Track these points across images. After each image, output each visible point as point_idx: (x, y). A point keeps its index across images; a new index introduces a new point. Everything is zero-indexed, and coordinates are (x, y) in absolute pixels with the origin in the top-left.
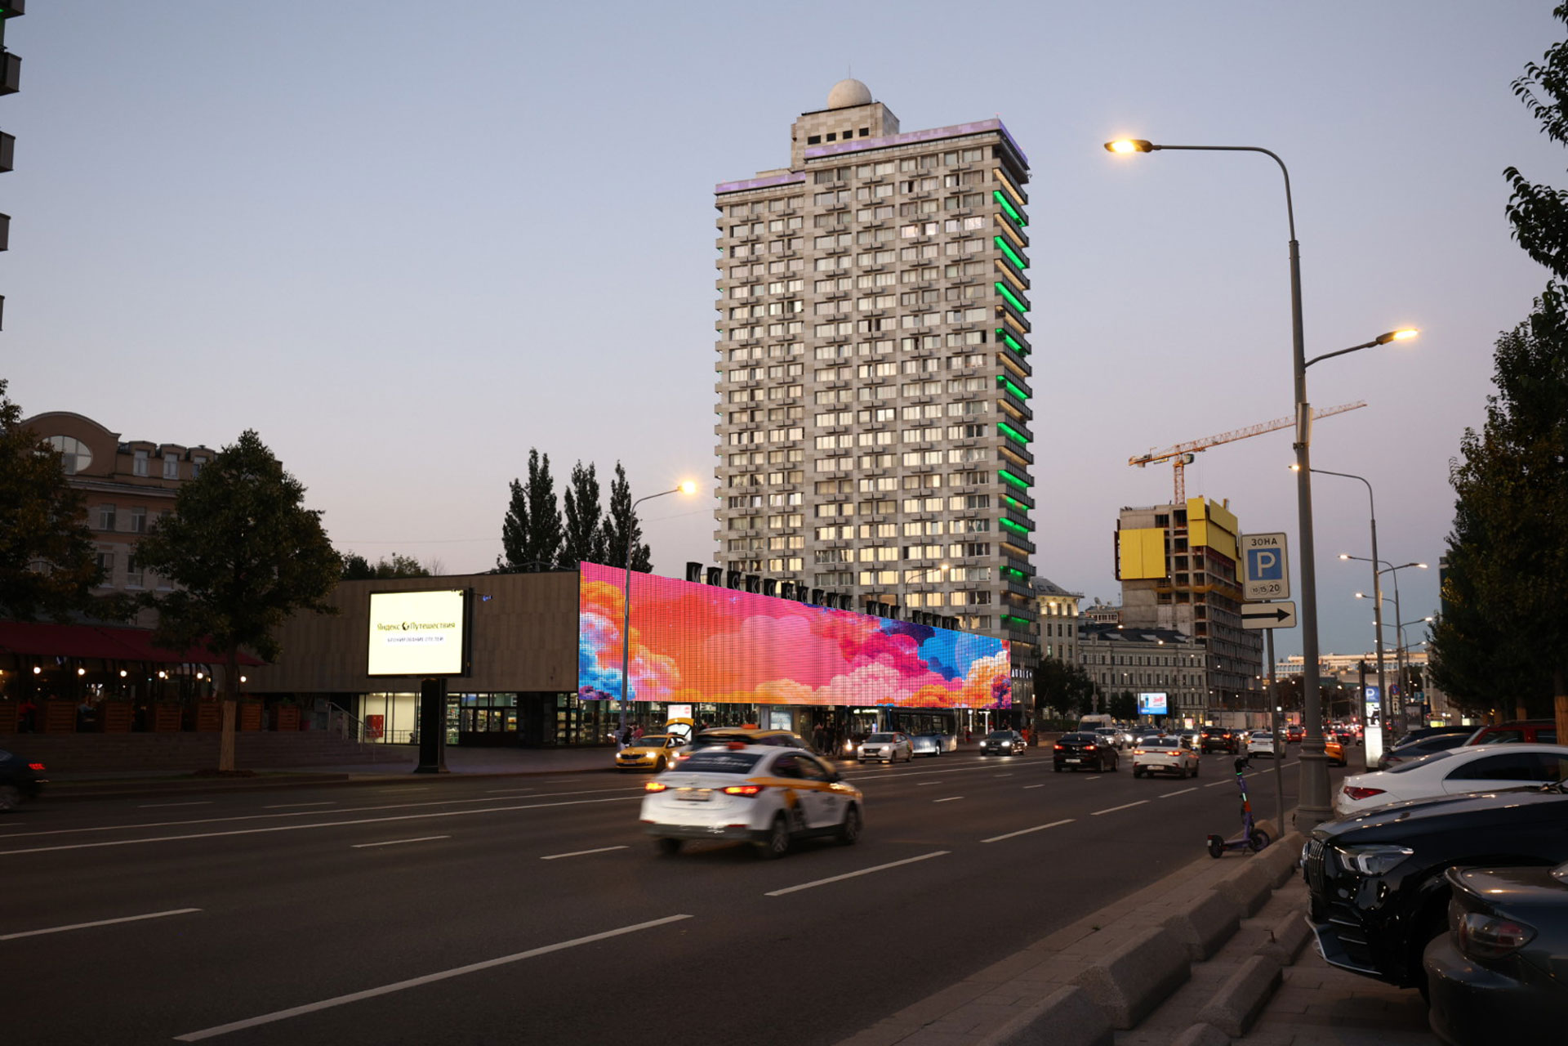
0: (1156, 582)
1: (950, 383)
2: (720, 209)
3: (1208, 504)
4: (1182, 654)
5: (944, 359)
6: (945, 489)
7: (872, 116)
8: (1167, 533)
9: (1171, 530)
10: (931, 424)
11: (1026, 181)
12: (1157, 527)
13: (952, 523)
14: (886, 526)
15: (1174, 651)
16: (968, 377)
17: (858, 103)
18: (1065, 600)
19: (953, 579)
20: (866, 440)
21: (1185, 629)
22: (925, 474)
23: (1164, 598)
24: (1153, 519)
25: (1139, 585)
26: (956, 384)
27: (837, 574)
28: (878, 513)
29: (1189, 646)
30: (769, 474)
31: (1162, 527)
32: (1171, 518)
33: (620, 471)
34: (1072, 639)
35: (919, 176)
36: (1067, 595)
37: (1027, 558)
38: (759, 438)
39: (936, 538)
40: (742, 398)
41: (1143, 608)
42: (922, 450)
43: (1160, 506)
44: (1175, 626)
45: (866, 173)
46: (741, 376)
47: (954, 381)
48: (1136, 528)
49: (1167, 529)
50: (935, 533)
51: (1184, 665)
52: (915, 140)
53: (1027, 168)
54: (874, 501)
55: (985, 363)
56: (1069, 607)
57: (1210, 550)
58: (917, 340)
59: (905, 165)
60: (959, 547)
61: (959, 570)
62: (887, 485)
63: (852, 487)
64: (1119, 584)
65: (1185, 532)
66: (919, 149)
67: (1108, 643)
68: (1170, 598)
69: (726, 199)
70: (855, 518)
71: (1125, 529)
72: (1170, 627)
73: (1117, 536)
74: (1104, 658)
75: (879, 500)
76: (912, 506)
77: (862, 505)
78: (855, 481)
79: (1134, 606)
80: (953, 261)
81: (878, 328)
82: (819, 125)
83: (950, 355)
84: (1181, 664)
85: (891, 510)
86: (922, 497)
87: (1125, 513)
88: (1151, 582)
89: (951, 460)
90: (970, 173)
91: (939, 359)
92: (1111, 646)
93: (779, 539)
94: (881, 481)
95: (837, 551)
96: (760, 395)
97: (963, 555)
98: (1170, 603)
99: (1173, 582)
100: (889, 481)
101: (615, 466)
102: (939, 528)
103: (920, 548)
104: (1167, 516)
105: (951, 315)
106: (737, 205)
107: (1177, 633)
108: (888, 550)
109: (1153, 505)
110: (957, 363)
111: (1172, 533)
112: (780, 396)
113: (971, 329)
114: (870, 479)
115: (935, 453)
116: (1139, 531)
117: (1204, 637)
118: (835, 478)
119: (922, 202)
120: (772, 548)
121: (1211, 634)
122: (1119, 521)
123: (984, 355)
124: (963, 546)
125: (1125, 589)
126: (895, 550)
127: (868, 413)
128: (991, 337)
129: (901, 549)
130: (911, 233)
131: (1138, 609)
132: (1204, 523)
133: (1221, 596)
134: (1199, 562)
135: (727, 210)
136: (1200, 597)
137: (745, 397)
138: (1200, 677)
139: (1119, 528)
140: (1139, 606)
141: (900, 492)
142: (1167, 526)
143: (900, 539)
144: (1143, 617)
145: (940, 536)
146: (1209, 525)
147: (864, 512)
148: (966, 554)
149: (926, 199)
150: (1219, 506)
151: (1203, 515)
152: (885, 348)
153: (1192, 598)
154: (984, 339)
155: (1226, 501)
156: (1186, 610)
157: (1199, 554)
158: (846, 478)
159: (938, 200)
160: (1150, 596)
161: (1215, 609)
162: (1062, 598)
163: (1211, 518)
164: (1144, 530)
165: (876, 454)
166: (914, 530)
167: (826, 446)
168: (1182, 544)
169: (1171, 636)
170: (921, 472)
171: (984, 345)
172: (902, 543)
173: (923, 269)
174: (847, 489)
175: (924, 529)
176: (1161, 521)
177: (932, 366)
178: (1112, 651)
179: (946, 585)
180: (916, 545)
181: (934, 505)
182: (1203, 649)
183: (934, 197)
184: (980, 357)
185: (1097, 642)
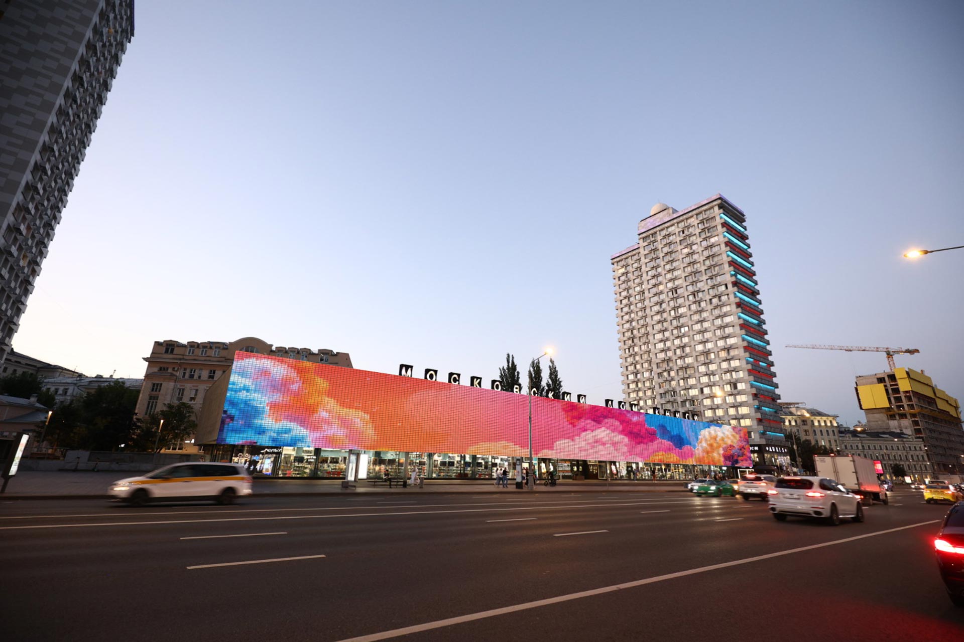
0: (884, 411)
1: (713, 310)
2: (613, 264)
3: (908, 370)
4: (908, 444)
5: (708, 300)
6: (717, 359)
7: (668, 213)
8: (885, 386)
9: (888, 384)
10: (706, 331)
11: (744, 221)
12: (879, 383)
13: (723, 375)
14: (691, 379)
15: (902, 442)
16: (721, 306)
17: (661, 210)
18: (828, 419)
19: (728, 402)
20: (677, 342)
21: (908, 431)
22: (706, 353)
23: (892, 417)
24: (876, 380)
25: (875, 411)
26: (716, 310)
27: (671, 403)
28: (686, 373)
29: (911, 440)
30: (642, 364)
31: (882, 383)
32: (886, 379)
33: (552, 361)
34: (836, 437)
35: (686, 227)
36: (829, 416)
37: (774, 390)
38: (636, 349)
39: (716, 382)
40: (628, 334)
41: (879, 422)
42: (704, 342)
43: (878, 374)
44: (901, 430)
45: (664, 233)
46: (627, 326)
47: (715, 309)
48: (867, 385)
49: (885, 384)
50: (715, 380)
51: (910, 450)
52: (682, 213)
53: (744, 215)
54: (685, 368)
55: (729, 298)
56: (831, 422)
57: (916, 394)
58: (694, 295)
59: (680, 225)
60: (729, 386)
61: (730, 397)
62: (689, 360)
63: (673, 363)
64: (863, 412)
65: (897, 385)
66: (685, 217)
67: (858, 439)
68: (895, 417)
69: (616, 260)
70: (676, 377)
71: (861, 385)
72: (898, 431)
73: (856, 389)
74: (857, 446)
75: (686, 368)
76: (702, 369)
77: (679, 371)
78: (674, 361)
79: (874, 422)
80: (706, 257)
81: (676, 293)
82: (647, 223)
83: (711, 298)
84: (908, 449)
85: (693, 372)
86: (706, 364)
87: (859, 378)
88: (882, 410)
89: (719, 345)
90: (709, 220)
91: (706, 301)
92: (860, 440)
93: (649, 391)
94: (686, 359)
95: (669, 393)
96: (635, 332)
97: (731, 389)
98: (896, 419)
99: (895, 409)
100: (690, 358)
101: (550, 360)
102: (717, 378)
103: (708, 388)
104: (884, 378)
105: (709, 281)
106: (619, 261)
107: (903, 434)
108: (693, 390)
109: (874, 373)
110: (715, 301)
111: (889, 385)
112: (643, 331)
113: (719, 285)
114: (681, 359)
115: (710, 343)
116: (868, 386)
117: (921, 436)
118: (665, 360)
119: (689, 237)
120: (647, 395)
121: (926, 434)
122: (856, 383)
123: (728, 295)
124: (730, 385)
125: (866, 414)
126: (697, 390)
127: (676, 330)
128: (730, 286)
129: (699, 389)
130: (686, 251)
131: (876, 423)
132: (907, 380)
133: (928, 416)
134: (909, 399)
135: (616, 264)
136: (913, 415)
137: (629, 333)
138: (923, 456)
139: (857, 385)
140: (877, 421)
141: (696, 362)
142: (885, 382)
143: (698, 384)
144: (880, 426)
145: (718, 381)
146: (910, 380)
147: (680, 374)
148: (733, 389)
149: (690, 236)
150: (918, 373)
151: (906, 376)
152: (680, 301)
153: (909, 416)
154: (727, 288)
155: (922, 371)
156: (906, 423)
157: (908, 394)
158: (669, 360)
159: (696, 234)
160: (883, 417)
161: (926, 422)
162: (826, 417)
163: (911, 377)
164: (872, 385)
165: (683, 347)
166: (705, 380)
167: (660, 347)
168: (896, 391)
169: (900, 435)
170: (703, 352)
171: (727, 291)
172: (699, 386)
173: (693, 264)
174: (671, 364)
175: (710, 379)
176: (881, 380)
177: (703, 304)
178: (862, 443)
179: (724, 405)
180: (706, 386)
181: (713, 367)
182: (921, 441)
183: (694, 233)
184: (726, 296)
185: (852, 438)
